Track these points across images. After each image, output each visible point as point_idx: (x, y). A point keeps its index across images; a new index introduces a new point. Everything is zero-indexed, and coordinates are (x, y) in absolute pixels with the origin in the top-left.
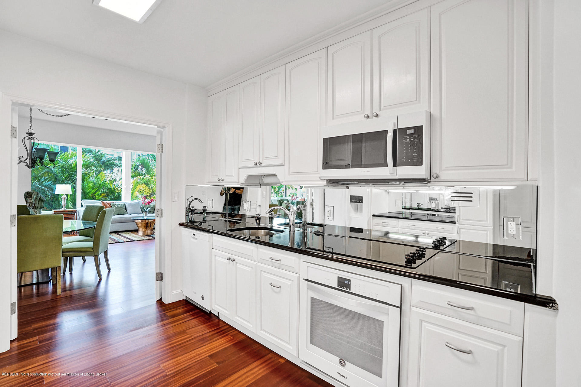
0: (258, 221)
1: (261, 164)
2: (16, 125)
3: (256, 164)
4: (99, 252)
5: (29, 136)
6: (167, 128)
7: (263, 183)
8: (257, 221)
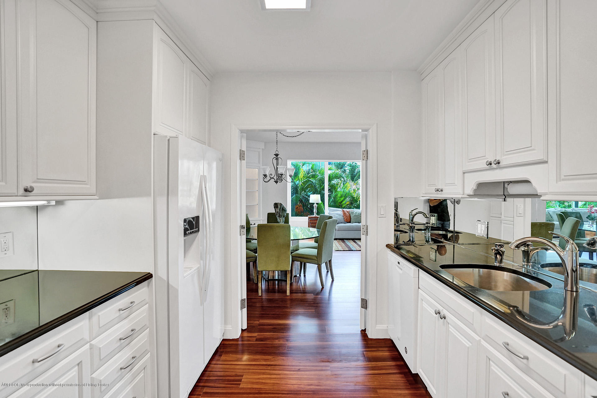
0: (498, 256)
1: (499, 163)
2: (244, 149)
3: (491, 164)
4: (322, 261)
5: (276, 157)
6: (370, 130)
7: (509, 194)
8: (496, 256)
